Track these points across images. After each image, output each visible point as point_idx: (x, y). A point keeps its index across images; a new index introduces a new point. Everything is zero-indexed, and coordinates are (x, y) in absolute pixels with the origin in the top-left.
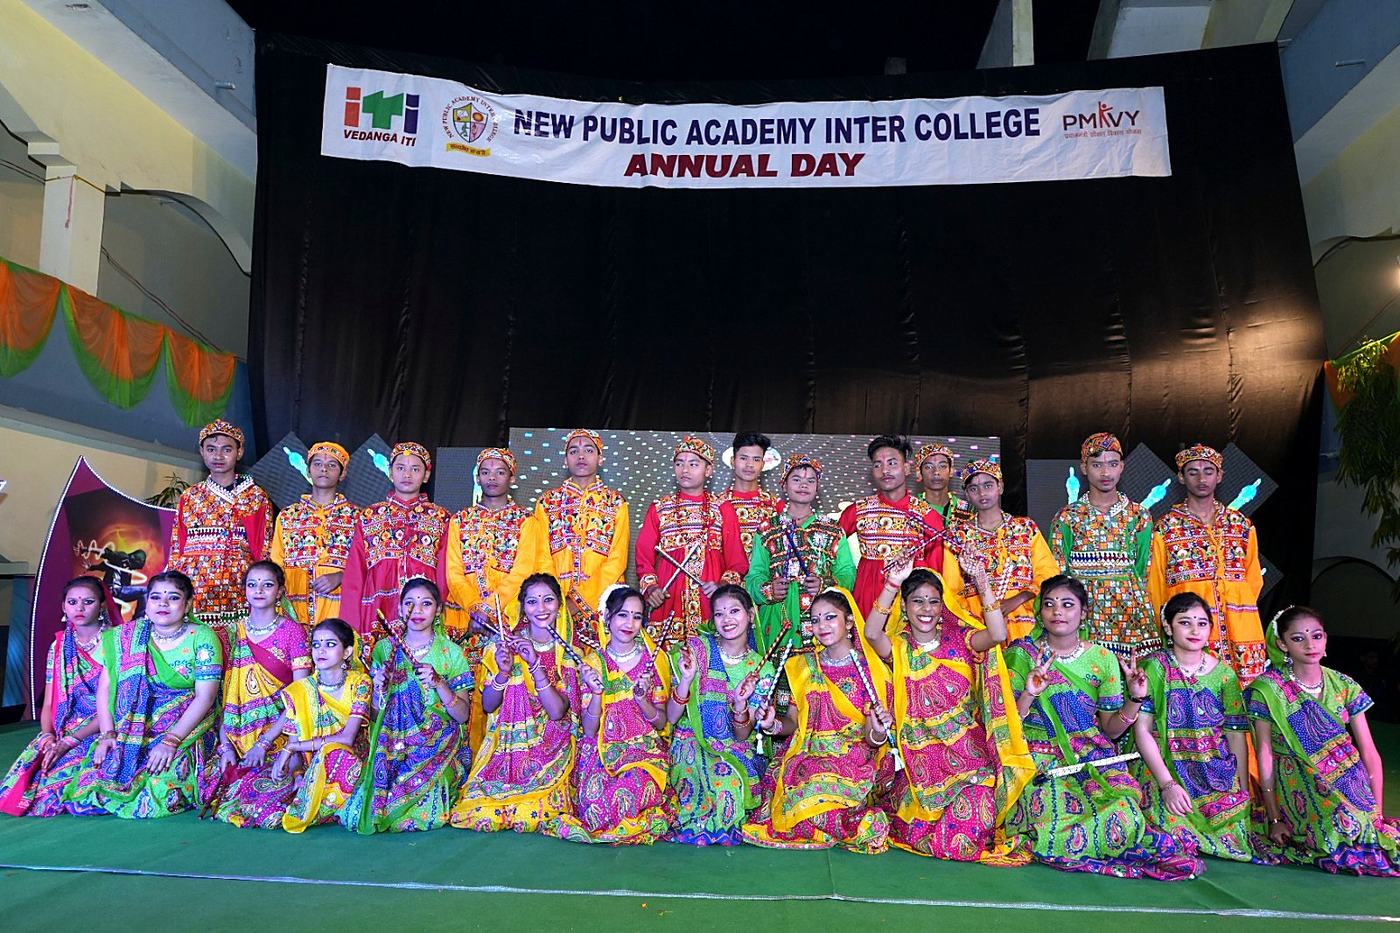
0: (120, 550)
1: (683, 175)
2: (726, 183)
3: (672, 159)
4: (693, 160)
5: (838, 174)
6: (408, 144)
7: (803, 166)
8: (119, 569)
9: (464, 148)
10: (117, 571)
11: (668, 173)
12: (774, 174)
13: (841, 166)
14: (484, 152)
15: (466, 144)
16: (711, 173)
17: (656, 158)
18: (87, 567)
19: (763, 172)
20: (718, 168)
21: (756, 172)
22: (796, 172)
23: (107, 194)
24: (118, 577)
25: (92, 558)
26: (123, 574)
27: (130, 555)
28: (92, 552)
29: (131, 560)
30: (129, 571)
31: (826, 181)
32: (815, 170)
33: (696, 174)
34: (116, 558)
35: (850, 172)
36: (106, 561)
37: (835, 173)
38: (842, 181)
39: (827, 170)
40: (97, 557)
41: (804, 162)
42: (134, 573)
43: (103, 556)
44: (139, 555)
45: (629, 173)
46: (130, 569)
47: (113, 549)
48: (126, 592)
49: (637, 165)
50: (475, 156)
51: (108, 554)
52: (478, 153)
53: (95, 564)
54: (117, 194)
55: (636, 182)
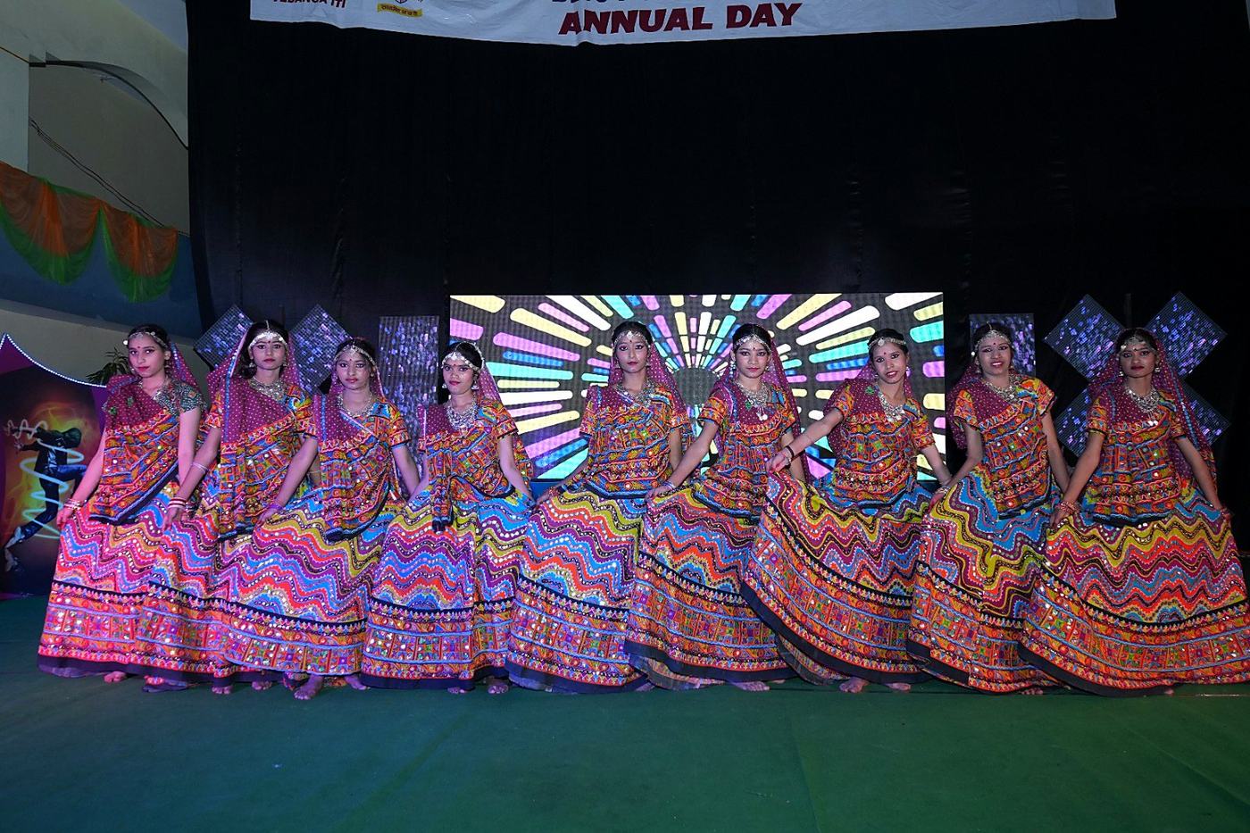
0: (54, 428)
1: (617, 31)
2: (662, 36)
3: (605, 15)
4: (626, 16)
5: (774, 25)
6: (337, 6)
7: (739, 17)
8: (54, 448)
9: (396, 9)
10: (51, 450)
11: (602, 30)
12: (709, 26)
13: (778, 16)
14: (415, 12)
15: (398, 5)
16: (645, 27)
17: (590, 15)
18: (19, 447)
19: (698, 25)
20: (652, 22)
21: (690, 25)
22: (731, 23)
23: (32, 65)
24: (52, 456)
25: (23, 437)
26: (58, 453)
27: (64, 433)
28: (24, 431)
29: (66, 439)
30: (64, 450)
31: (763, 31)
32: (752, 20)
33: (629, 29)
34: (50, 437)
35: (787, 22)
36: (39, 440)
37: (771, 23)
38: (779, 31)
39: (763, 21)
40: (30, 437)
41: (739, 13)
42: (69, 451)
43: (35, 436)
44: (73, 433)
45: (563, 31)
46: (66, 448)
47: (46, 428)
48: (62, 471)
49: (570, 23)
50: (406, 17)
51: (41, 434)
52: (410, 13)
53: (27, 444)
54: (42, 65)
55: (571, 40)
